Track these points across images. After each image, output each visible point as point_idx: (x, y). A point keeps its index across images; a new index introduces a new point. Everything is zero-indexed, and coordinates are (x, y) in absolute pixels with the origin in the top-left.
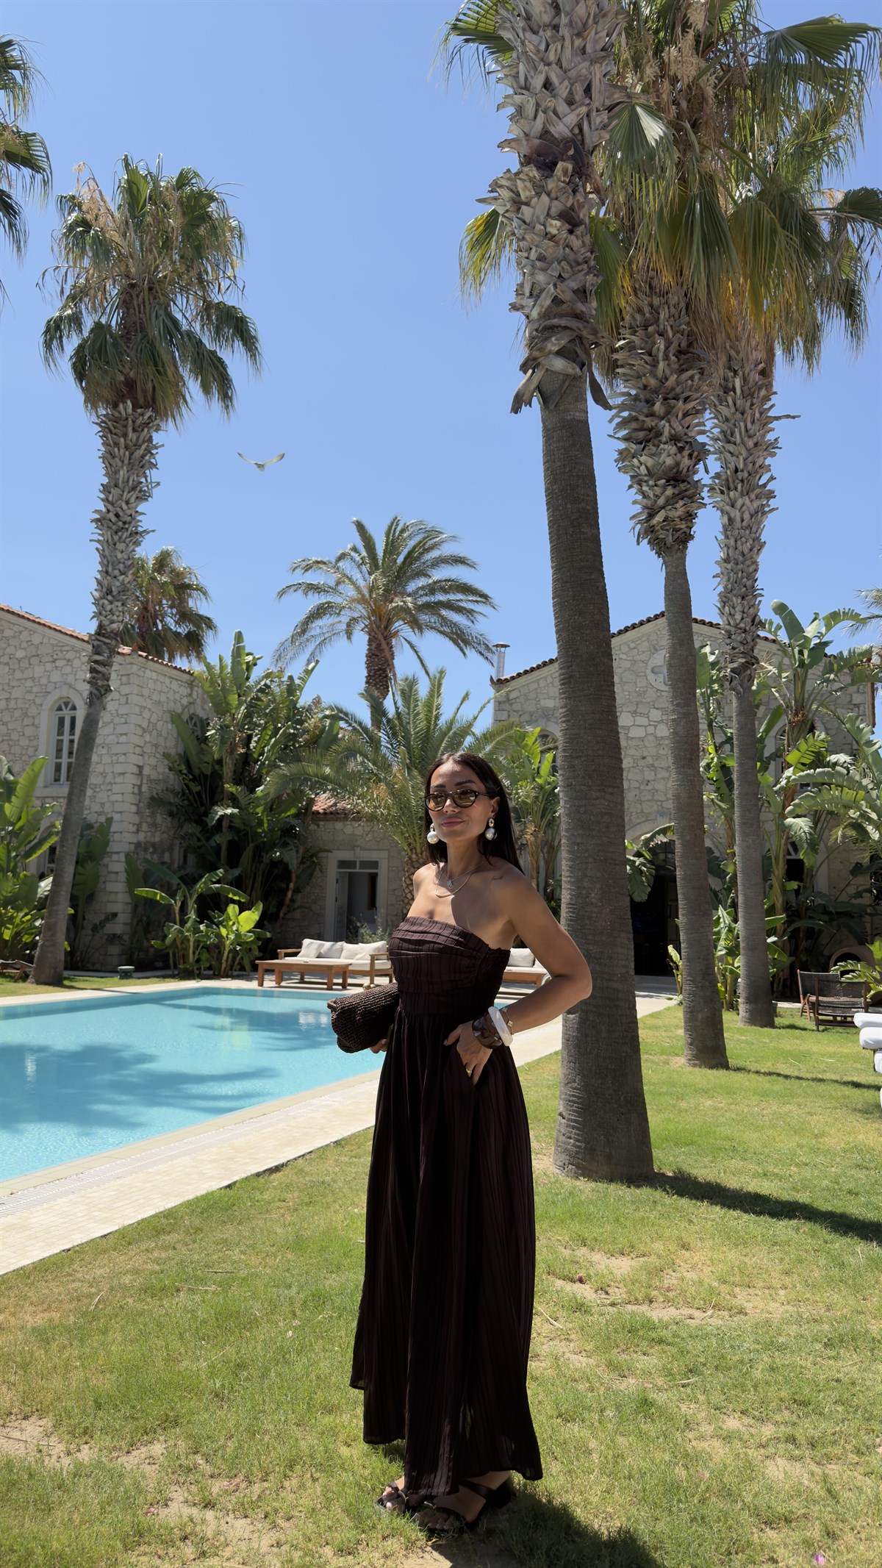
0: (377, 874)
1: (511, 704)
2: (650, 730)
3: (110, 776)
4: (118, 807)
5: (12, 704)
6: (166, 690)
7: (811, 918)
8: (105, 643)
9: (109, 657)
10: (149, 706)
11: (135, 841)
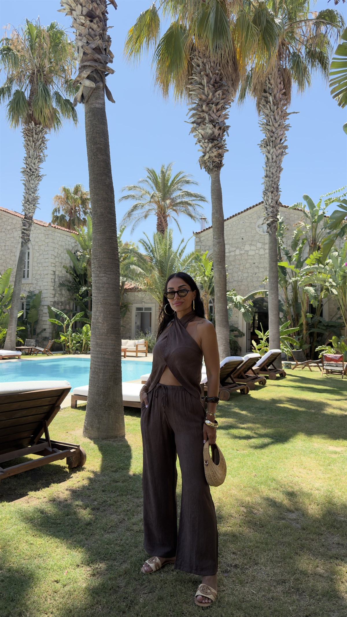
0: (151, 313)
1: (201, 243)
2: (257, 251)
3: (42, 276)
4: (46, 287)
5: (7, 248)
6: (64, 240)
7: (319, 328)
8: (27, 222)
9: (29, 227)
10: (57, 247)
11: (53, 301)
